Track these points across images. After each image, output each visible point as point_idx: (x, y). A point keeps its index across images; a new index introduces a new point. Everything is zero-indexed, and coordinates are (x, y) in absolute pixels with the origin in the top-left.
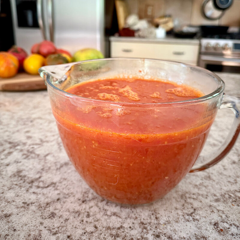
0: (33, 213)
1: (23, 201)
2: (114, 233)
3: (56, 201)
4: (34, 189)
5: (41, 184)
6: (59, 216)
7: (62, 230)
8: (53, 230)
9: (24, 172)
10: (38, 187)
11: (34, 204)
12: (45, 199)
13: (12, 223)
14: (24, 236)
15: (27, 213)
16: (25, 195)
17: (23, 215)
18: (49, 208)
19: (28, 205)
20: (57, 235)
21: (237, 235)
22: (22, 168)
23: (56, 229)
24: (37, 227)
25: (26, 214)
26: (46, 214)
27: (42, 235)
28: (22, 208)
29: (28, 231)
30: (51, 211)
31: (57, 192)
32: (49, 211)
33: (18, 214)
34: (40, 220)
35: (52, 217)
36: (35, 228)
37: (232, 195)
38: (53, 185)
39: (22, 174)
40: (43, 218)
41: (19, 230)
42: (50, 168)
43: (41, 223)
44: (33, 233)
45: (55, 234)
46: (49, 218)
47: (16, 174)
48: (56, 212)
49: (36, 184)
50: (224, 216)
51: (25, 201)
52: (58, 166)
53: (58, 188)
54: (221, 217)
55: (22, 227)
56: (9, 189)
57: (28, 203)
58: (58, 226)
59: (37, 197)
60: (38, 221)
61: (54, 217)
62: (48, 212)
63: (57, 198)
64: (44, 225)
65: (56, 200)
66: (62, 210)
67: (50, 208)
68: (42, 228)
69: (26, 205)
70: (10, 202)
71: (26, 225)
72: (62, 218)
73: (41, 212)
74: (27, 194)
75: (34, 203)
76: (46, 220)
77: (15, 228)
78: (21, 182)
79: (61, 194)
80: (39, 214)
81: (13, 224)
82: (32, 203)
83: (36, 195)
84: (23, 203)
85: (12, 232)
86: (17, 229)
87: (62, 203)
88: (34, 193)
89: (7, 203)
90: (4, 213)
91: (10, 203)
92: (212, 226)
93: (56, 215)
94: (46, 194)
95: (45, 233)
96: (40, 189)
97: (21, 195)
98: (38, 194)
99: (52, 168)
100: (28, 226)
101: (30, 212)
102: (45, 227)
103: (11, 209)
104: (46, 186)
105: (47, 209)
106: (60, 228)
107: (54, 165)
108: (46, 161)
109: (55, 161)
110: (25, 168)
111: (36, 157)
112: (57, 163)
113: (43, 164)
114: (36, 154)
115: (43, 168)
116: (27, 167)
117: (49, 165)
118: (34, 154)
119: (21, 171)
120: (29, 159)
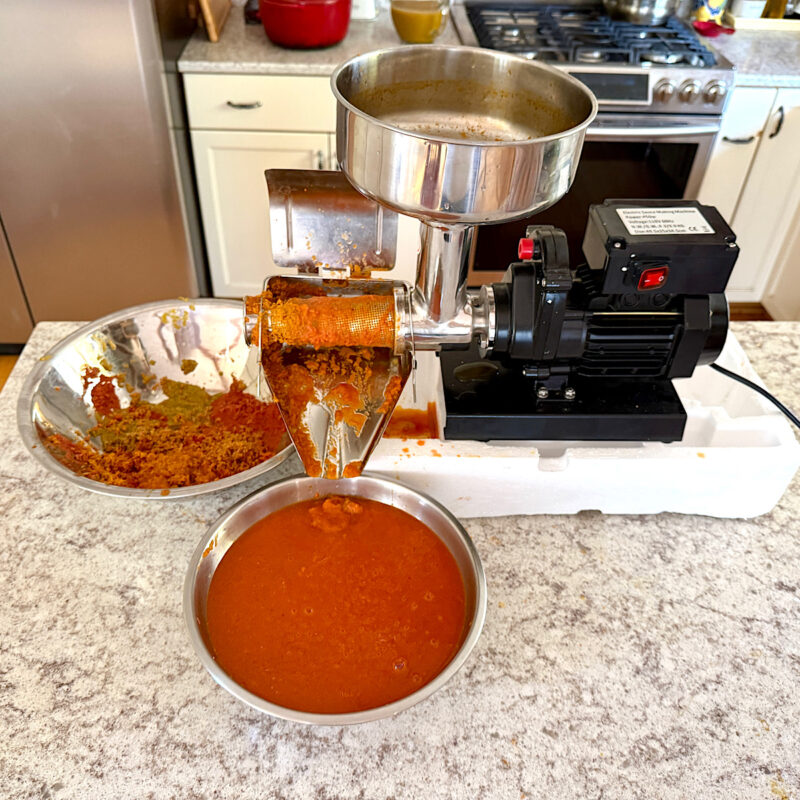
9: (328, 789)
22: (319, 780)
37: (644, 747)
42: (363, 766)
50: (639, 792)
52: (377, 758)
54: (635, 793)
99: (368, 766)
107: (367, 757)
108: (349, 752)
109: (364, 747)
110: (323, 780)
111: (325, 746)
112: (370, 751)
113: (348, 759)
114: (321, 739)
115: (355, 771)
116: (326, 775)
117: (361, 761)
118: (316, 738)
119: (323, 788)
120: (316, 755)
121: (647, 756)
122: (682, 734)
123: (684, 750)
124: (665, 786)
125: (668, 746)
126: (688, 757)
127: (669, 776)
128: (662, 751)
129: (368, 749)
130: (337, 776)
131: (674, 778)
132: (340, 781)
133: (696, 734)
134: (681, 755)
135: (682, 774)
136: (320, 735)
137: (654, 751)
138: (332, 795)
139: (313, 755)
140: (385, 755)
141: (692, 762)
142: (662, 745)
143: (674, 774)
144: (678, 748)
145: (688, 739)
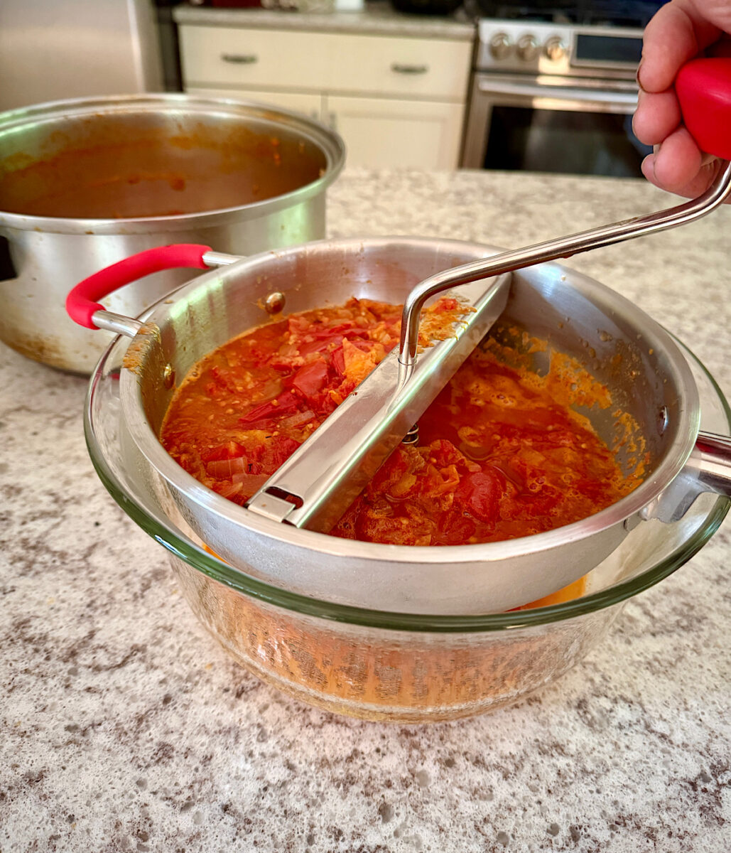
0: (107, 755)
1: (67, 723)
2: (341, 774)
3: (161, 705)
4: (85, 679)
5: (103, 659)
6: (184, 750)
7: (204, 791)
8: (178, 798)
9: (35, 623)
10: (97, 669)
11: (101, 728)
12: (128, 704)
13: (57, 797)
14: (105, 831)
15: (90, 759)
16: (65, 702)
17: (80, 767)
18: (148, 733)
19: (84, 733)
20: (194, 809)
21: (630, 725)
22: (25, 610)
23: (187, 793)
24: (131, 797)
25: (88, 762)
26: (146, 753)
27: (153, 817)
28: (71, 746)
29: (110, 814)
30: (156, 740)
31: (157, 675)
32: (152, 739)
33: (64, 768)
34: (132, 773)
35: (165, 759)
36: (126, 800)
38: (139, 655)
39: (30, 632)
40: (139, 766)
41: (83, 817)
42: (111, 596)
43: (141, 783)
44: (125, 818)
45: (186, 807)
46: (158, 762)
47: (14, 635)
48: (171, 739)
49: (85, 659)
50: (598, 679)
51: (71, 723)
52: (137, 588)
53: (156, 662)
54: (592, 680)
55: (88, 804)
56: (10, 691)
57: (82, 727)
58: (190, 782)
59: (103, 703)
60: (128, 778)
61: (170, 757)
62: (148, 745)
63: (162, 696)
64: (150, 787)
65: (161, 703)
66: (185, 733)
67: (151, 731)
68: (145, 796)
69: (78, 736)
70: (28, 734)
71: (98, 797)
72: (193, 755)
73: (128, 749)
74: (69, 699)
75: (100, 724)
76: (150, 769)
77: (70, 813)
78: (40, 659)
79: (171, 682)
80: (125, 756)
81: (60, 800)
82: (93, 725)
83: (97, 696)
84: (68, 728)
85: (66, 826)
86: (78, 813)
87: (180, 710)
88: (89, 690)
89: (18, 739)
90: (22, 771)
91: (28, 737)
92: (574, 711)
93: (173, 749)
94: (127, 688)
95: (158, 809)
96: (104, 675)
97: (54, 704)
98: (104, 693)
99: (118, 596)
100: (103, 798)
101: (96, 754)
102: (155, 793)
103: (38, 756)
104: (119, 660)
105: (144, 736)
106: (197, 786)
107: (121, 583)
108: (93, 576)
109: (122, 570)
110: (33, 609)
111: (58, 563)
112: (130, 577)
113: (88, 584)
114: (55, 552)
115: (93, 602)
116: (40, 603)
117: (108, 589)
118: (48, 550)
119: (28, 621)
120: (37, 573)
121: (618, 626)
122: (682, 600)
123: (685, 623)
124: (648, 674)
125: (656, 614)
126: (693, 634)
127: (656, 659)
130: (58, 605)
131: (665, 664)
132: (61, 613)
133: (709, 601)
134: (679, 630)
135: (680, 658)
136: (56, 548)
137: (631, 619)
138: (38, 631)
139: (32, 573)
140: (153, 583)
141: (700, 642)
142: (647, 613)
143: (666, 656)
144: (674, 618)
145: (692, 608)
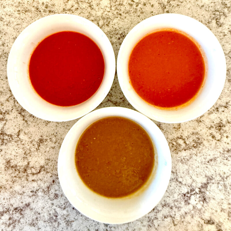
128: (183, 145)
129: (32, 141)
